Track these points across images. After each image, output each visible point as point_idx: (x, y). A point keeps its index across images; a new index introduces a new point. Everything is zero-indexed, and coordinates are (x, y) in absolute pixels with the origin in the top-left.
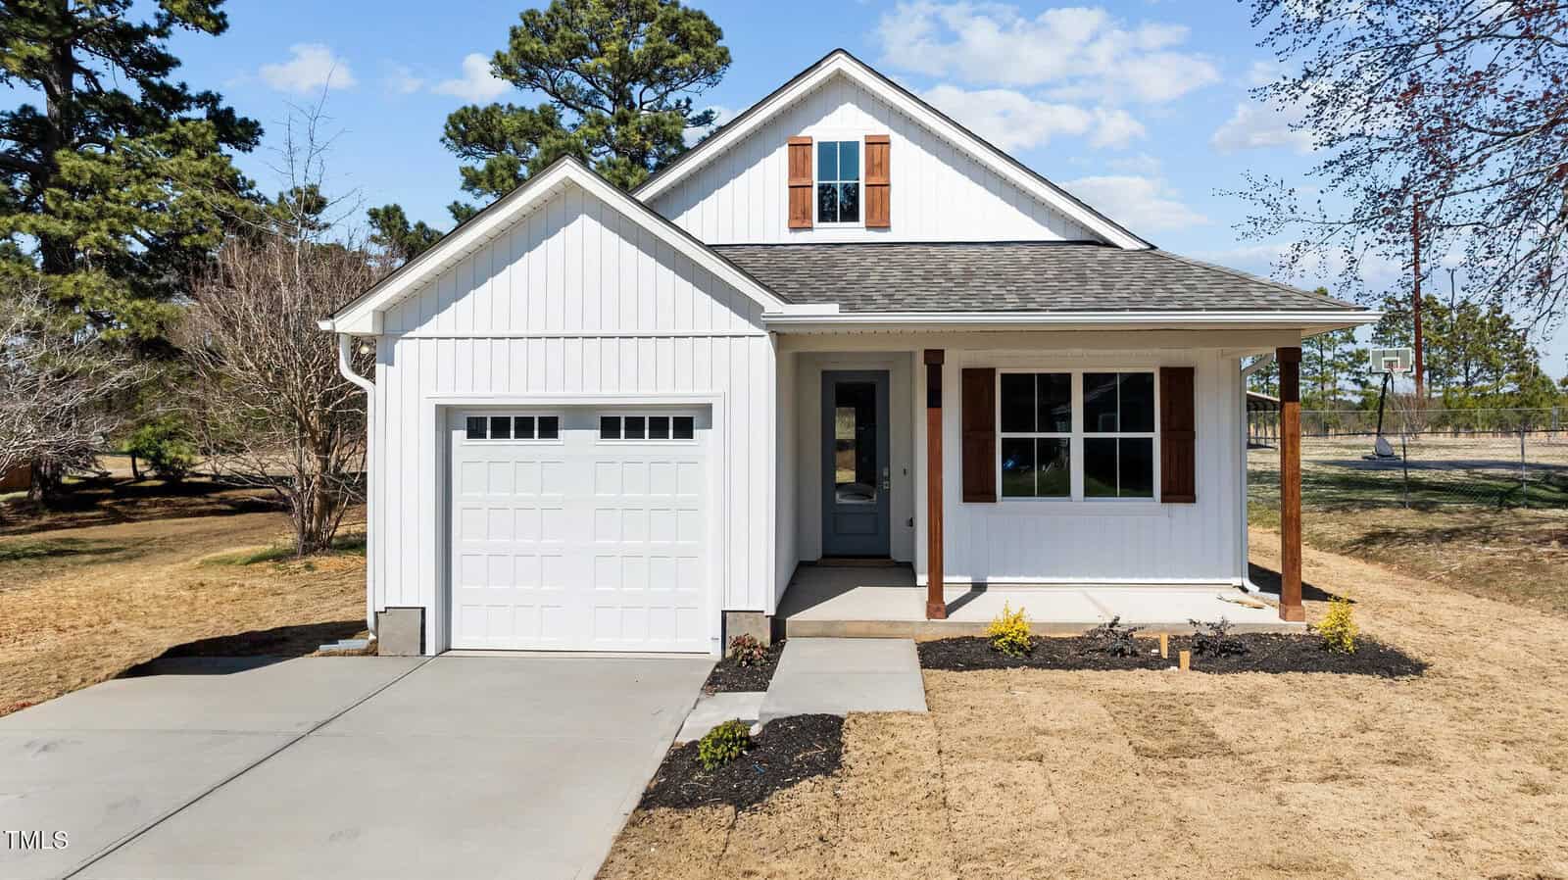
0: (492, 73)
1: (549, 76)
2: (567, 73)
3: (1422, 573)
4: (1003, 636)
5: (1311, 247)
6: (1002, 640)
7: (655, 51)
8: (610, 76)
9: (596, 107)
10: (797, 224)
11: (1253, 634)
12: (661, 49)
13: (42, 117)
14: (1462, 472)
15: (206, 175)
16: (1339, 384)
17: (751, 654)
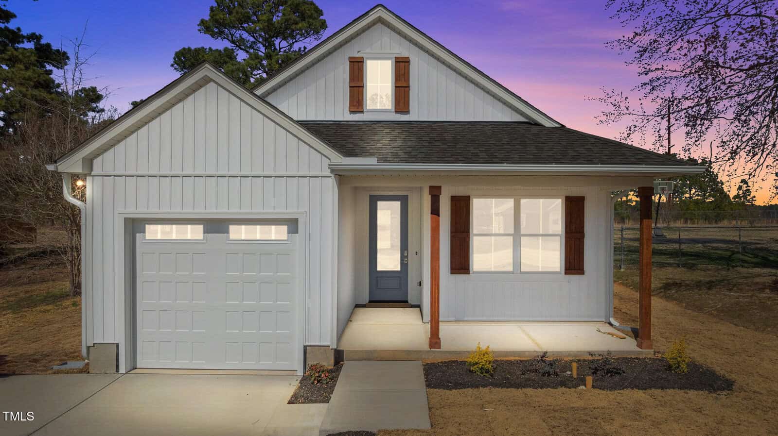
0: (199, 30)
1: (230, 33)
2: (240, 32)
3: (700, 309)
4: (476, 363)
5: (637, 128)
6: (476, 366)
7: (286, 20)
8: (263, 33)
9: (256, 50)
10: (355, 109)
11: (624, 358)
12: (290, 19)
14: (700, 245)
15: (30, 79)
16: (629, 197)
17: (320, 376)
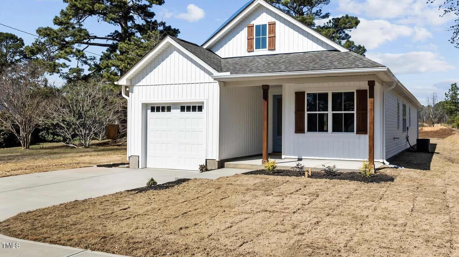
10: (250, 50)
13: (120, 33)
